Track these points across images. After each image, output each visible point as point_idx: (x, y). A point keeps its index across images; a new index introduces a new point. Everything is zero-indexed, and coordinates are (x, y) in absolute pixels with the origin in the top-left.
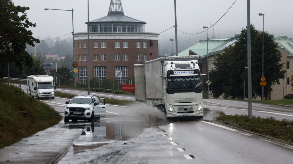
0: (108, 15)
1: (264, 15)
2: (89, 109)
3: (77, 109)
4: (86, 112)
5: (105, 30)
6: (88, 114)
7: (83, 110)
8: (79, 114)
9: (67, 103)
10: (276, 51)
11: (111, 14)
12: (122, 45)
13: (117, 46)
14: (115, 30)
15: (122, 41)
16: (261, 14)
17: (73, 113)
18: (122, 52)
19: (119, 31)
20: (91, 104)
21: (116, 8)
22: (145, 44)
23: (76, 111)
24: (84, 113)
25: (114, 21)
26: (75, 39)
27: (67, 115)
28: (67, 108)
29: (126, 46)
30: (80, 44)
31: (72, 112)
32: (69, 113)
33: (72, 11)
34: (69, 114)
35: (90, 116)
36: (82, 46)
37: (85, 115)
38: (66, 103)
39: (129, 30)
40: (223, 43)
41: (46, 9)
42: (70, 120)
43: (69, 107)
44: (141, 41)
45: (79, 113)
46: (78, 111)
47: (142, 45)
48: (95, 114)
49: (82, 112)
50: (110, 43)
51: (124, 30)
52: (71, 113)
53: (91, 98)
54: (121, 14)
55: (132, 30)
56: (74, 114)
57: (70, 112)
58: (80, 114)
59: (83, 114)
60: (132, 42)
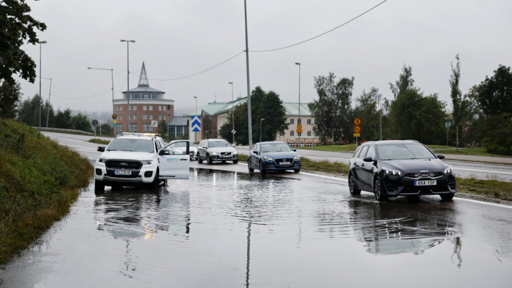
0: (138, 87)
1: (300, 64)
2: (149, 162)
3: (122, 164)
4: (142, 171)
5: (136, 97)
6: (148, 174)
7: (137, 165)
8: (128, 174)
9: (101, 150)
10: (282, 107)
11: (140, 86)
12: (148, 108)
13: (145, 109)
14: (143, 97)
15: (148, 105)
16: (297, 64)
17: (113, 171)
18: (148, 113)
19: (146, 98)
20: (153, 152)
21: (143, 82)
22: (165, 108)
23: (121, 167)
24: (139, 172)
25: (142, 91)
26: (115, 103)
27: (101, 177)
28: (101, 161)
29: (151, 109)
30: (118, 108)
31: (112, 169)
32: (106, 173)
33: (112, 70)
34: (105, 175)
35: (151, 179)
36: (119, 109)
37: (140, 176)
38: (98, 150)
39: (153, 98)
40: (226, 105)
41: (89, 68)
42: (107, 188)
43: (105, 159)
44: (162, 106)
45: (128, 172)
46: (126, 167)
47: (162, 108)
48: (161, 173)
49: (134, 170)
50: (140, 107)
51: (149, 97)
52: (110, 173)
53: (152, 139)
54: (147, 86)
55: (156, 97)
56: (116, 174)
57: (107, 171)
58: (131, 173)
59: (136, 175)
60: (156, 106)
